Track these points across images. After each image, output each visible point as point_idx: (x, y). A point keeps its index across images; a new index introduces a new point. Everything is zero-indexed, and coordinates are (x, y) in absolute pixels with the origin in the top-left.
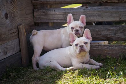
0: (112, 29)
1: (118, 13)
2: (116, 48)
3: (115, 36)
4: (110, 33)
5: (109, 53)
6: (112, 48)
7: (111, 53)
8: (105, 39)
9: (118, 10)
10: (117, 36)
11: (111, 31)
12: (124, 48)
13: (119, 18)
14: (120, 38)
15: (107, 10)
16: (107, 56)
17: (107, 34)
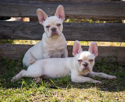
0: (9, 25)
1: (18, 7)
2: (14, 48)
3: (14, 34)
4: (8, 31)
5: (6, 53)
6: (9, 47)
7: (8, 53)
8: (1, 37)
9: (18, 4)
10: (15, 34)
11: (8, 28)
12: (23, 48)
13: (19, 14)
14: (19, 36)
15: (5, 4)
16: (3, 58)
17: (4, 32)
